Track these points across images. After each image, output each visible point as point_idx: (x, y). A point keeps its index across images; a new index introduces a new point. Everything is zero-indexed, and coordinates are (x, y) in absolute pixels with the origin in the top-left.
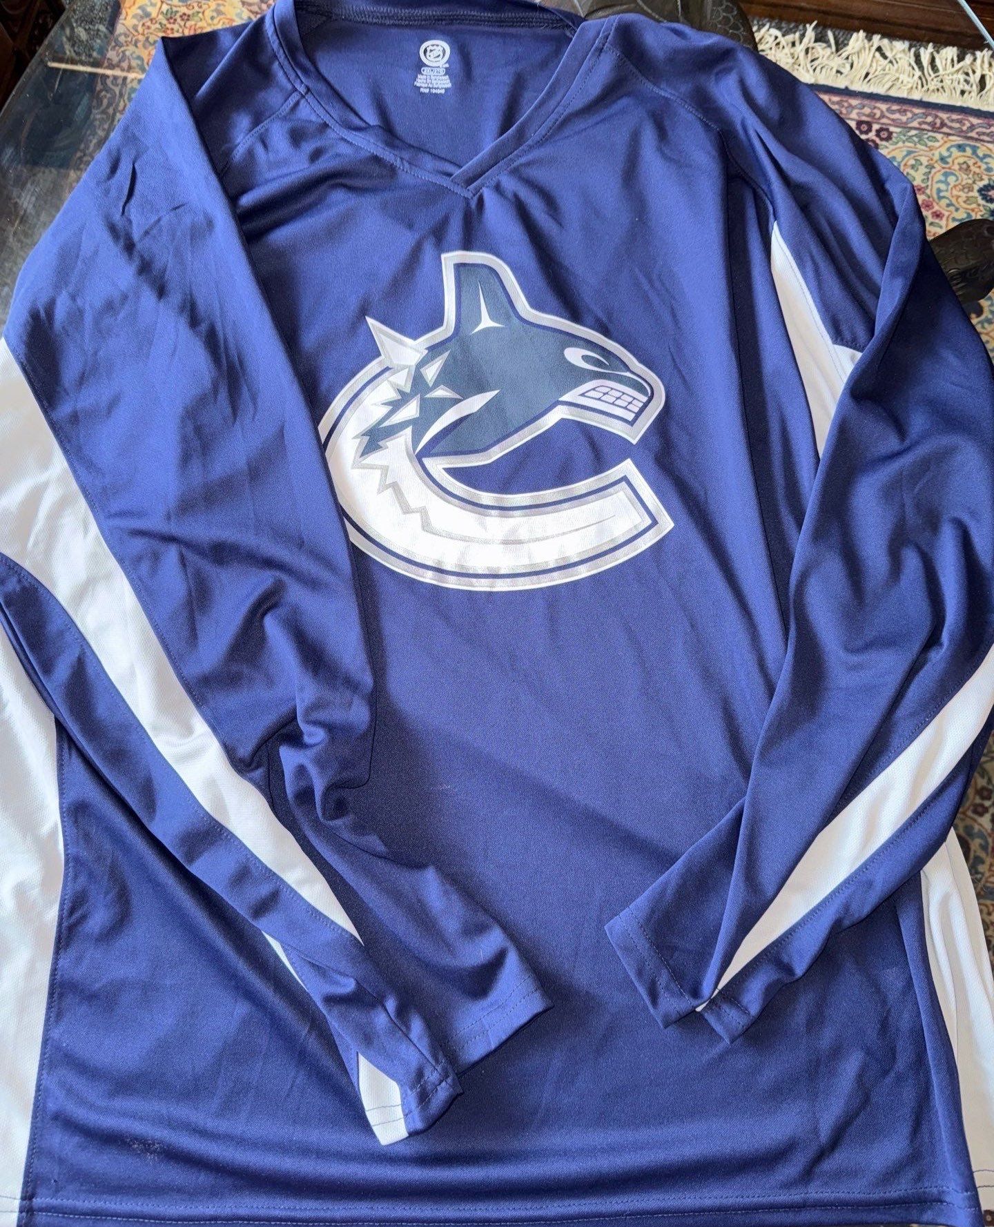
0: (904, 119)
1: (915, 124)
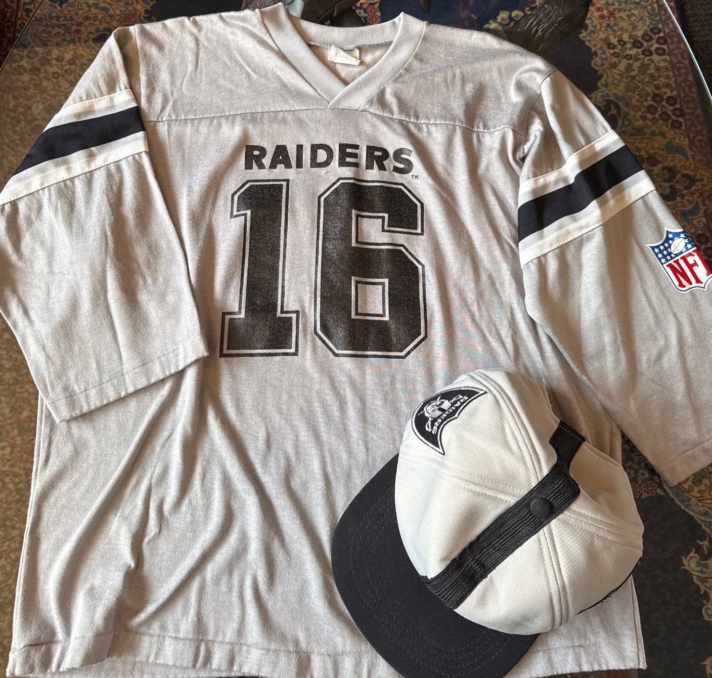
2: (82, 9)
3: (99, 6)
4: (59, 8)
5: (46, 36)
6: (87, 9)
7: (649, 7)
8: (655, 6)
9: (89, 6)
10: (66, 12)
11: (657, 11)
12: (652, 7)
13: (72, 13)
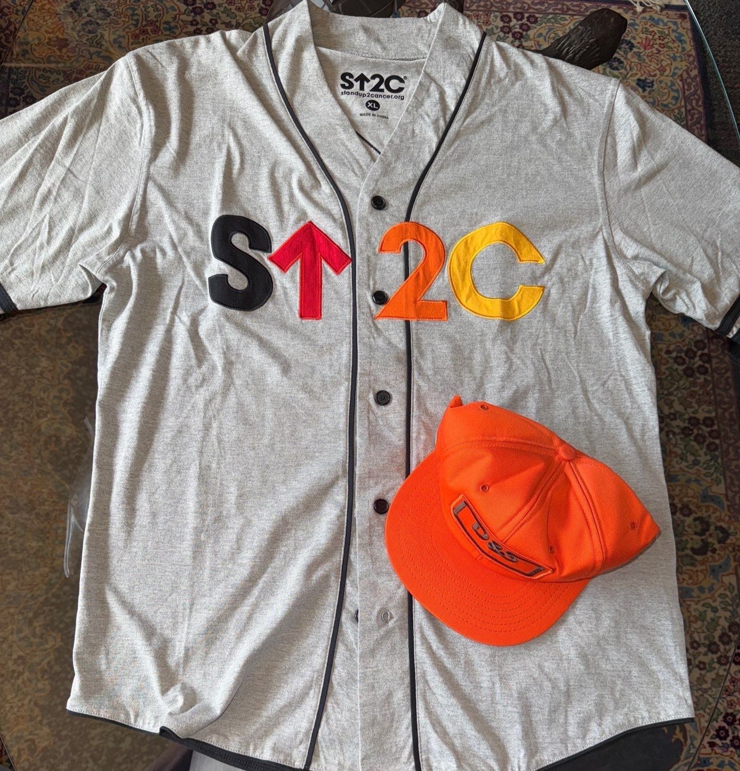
0: (543, 8)
1: (551, 11)
2: (84, 57)
3: (101, 55)
4: (58, 53)
5: (44, 81)
6: (88, 56)
7: (676, 111)
8: (683, 110)
9: (91, 55)
10: (66, 58)
11: (684, 115)
12: (679, 110)
13: (73, 59)
